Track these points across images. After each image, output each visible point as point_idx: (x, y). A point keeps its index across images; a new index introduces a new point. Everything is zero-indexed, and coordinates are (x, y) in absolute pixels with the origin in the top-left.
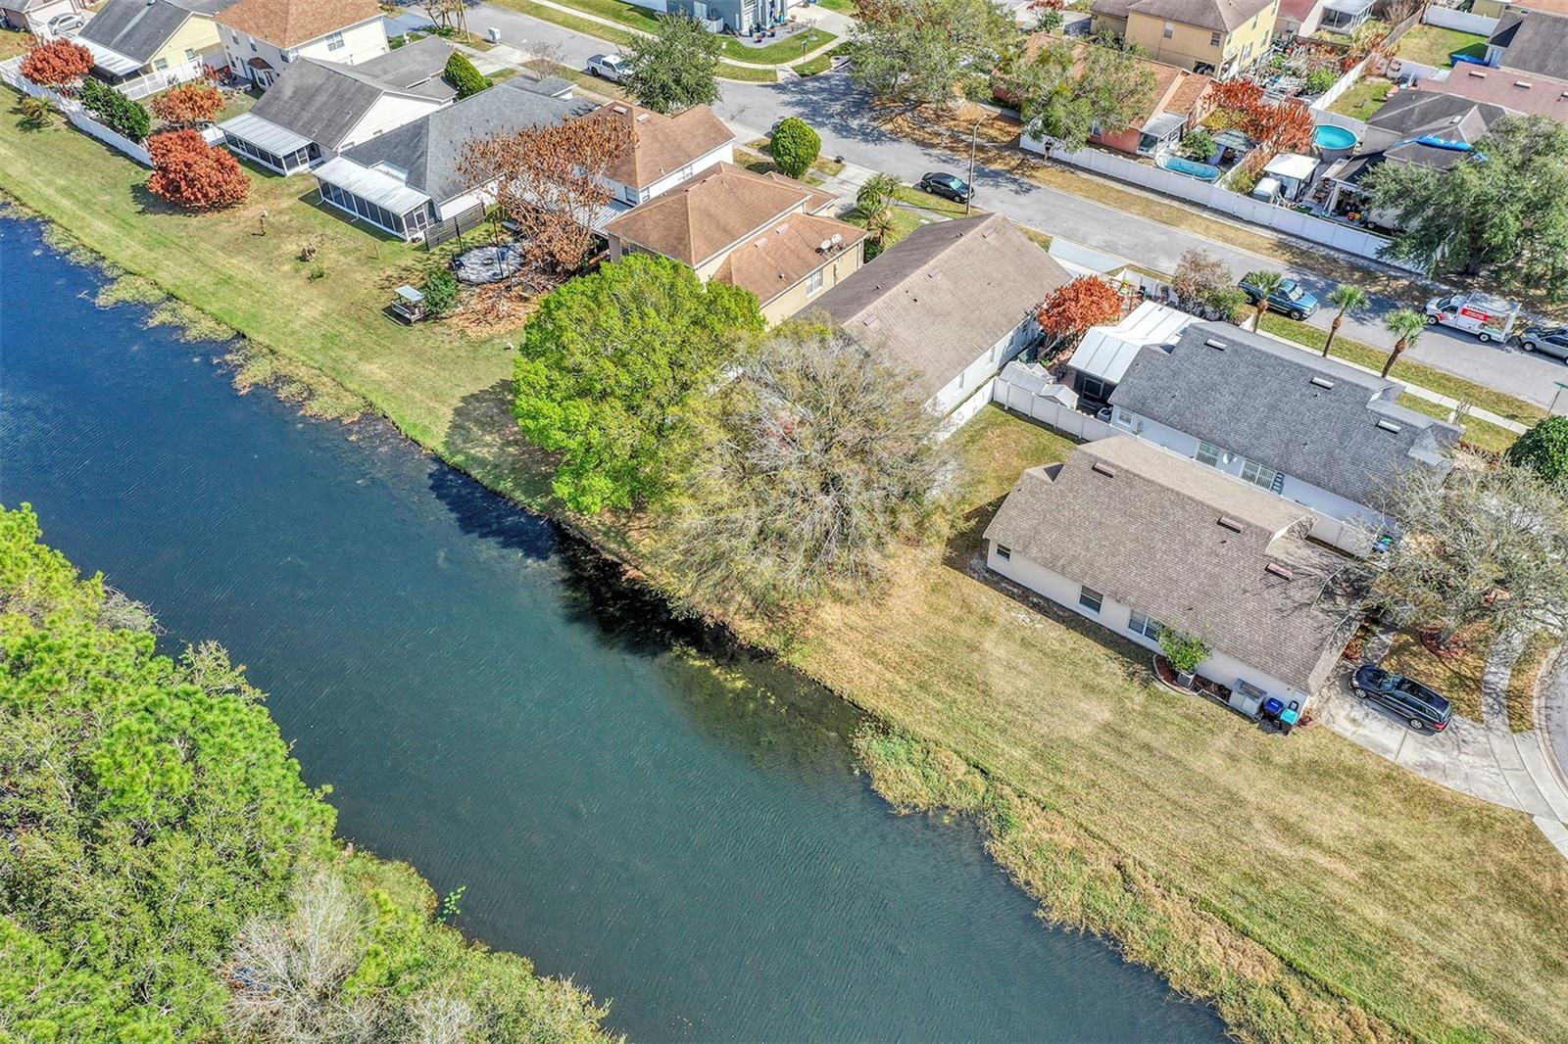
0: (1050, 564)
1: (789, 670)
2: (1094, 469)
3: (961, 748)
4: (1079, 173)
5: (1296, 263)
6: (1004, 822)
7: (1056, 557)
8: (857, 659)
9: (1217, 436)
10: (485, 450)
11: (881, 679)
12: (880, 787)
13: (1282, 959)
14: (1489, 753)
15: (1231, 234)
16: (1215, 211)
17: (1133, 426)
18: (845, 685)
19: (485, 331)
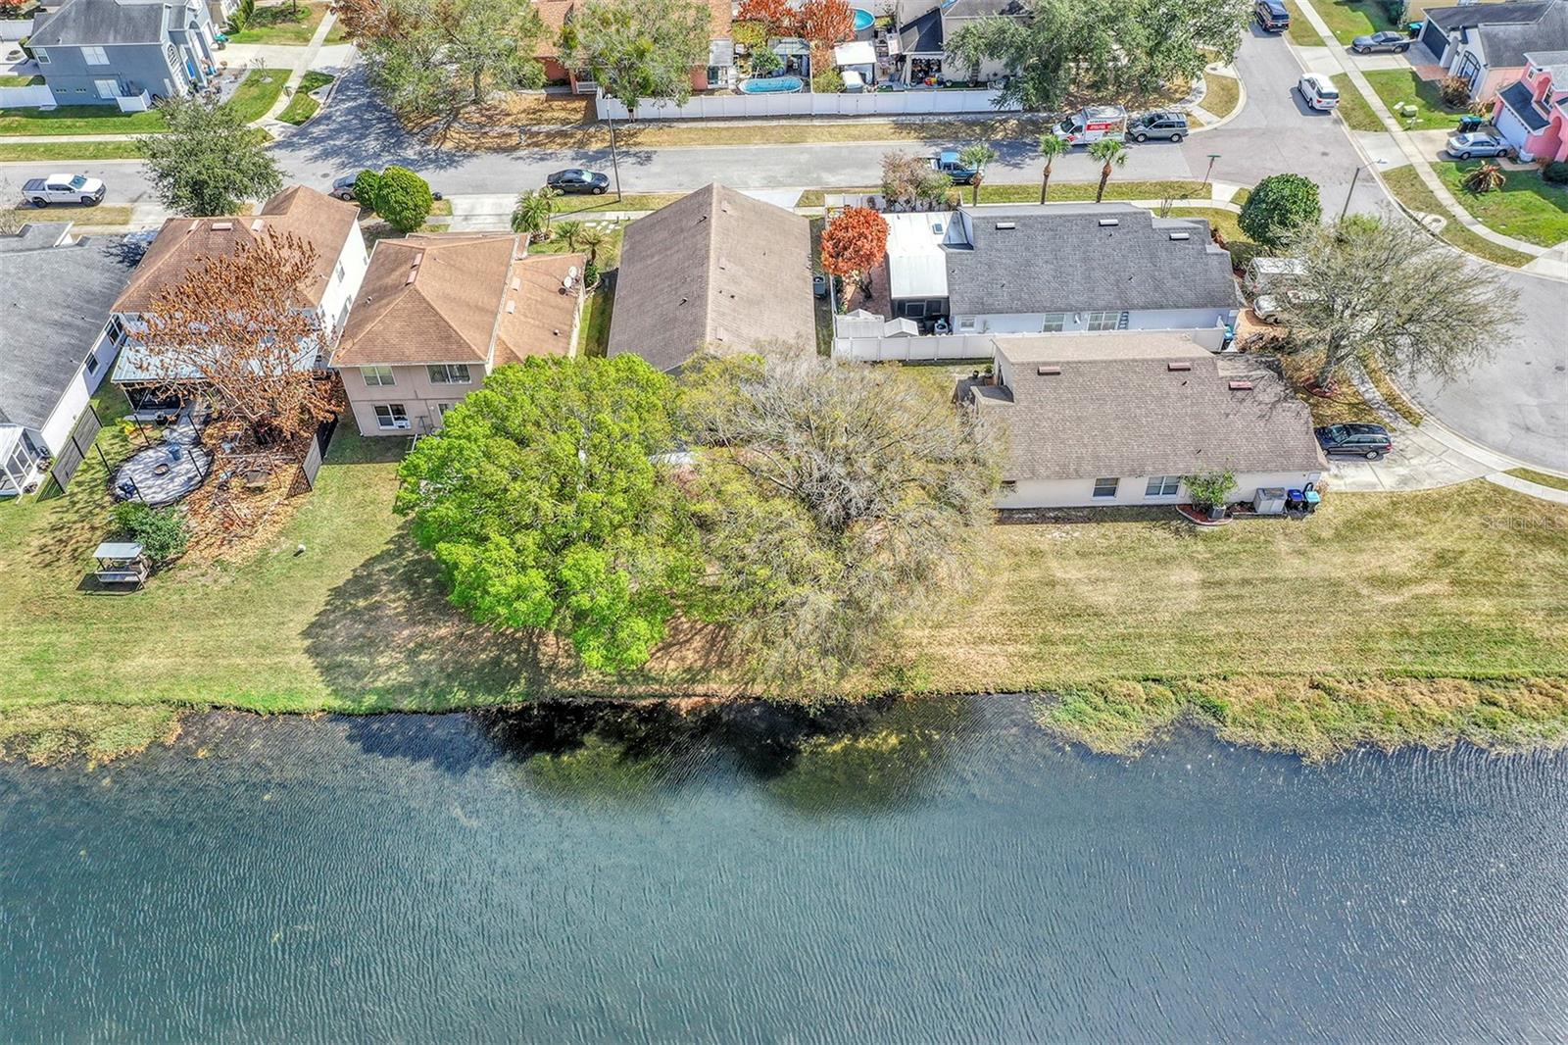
0: (1063, 474)
1: (920, 699)
2: (1039, 374)
3: (1122, 672)
4: (675, 124)
5: (925, 137)
6: (1215, 711)
7: (1065, 466)
8: (973, 652)
9: (1061, 303)
10: (393, 674)
11: (1009, 656)
12: (1098, 746)
13: (1466, 678)
14: (1421, 451)
15: (855, 132)
16: (821, 116)
17: (978, 326)
18: (984, 681)
19: (248, 549)
